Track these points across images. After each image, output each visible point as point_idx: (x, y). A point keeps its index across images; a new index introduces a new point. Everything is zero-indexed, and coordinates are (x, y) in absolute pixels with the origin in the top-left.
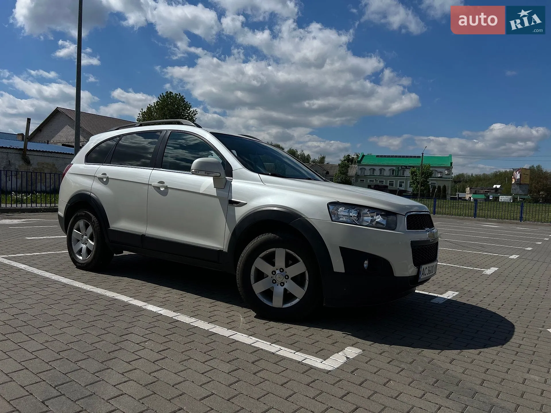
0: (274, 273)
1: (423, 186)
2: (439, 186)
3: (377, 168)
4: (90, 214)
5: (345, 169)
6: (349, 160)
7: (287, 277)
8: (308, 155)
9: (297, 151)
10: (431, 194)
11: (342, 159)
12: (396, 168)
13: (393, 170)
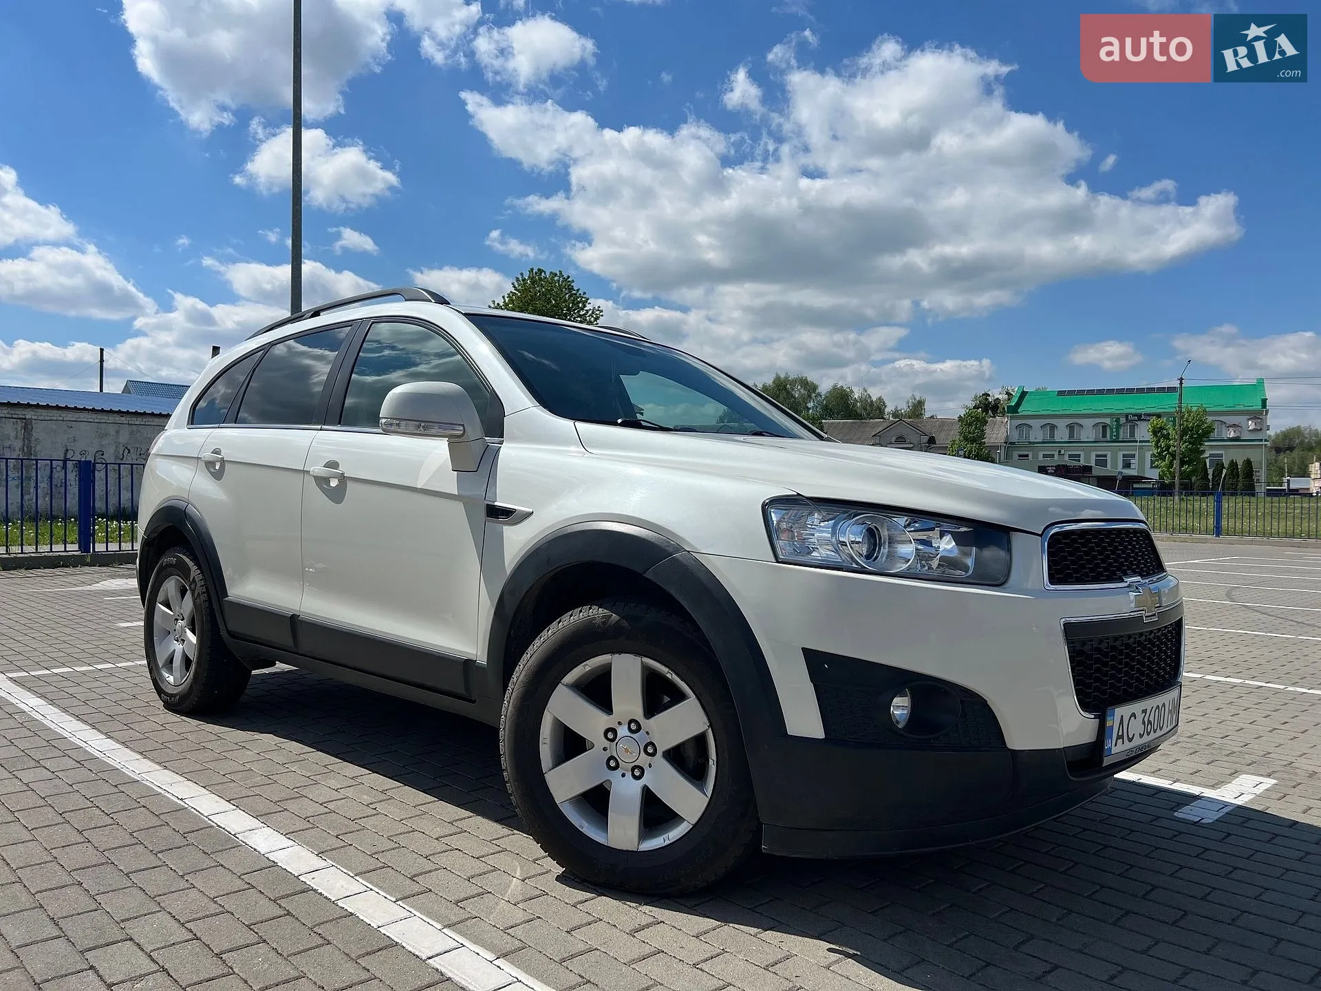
0: (610, 735)
1: (1189, 463)
2: (1233, 460)
3: (1062, 424)
4: (187, 560)
5: (976, 428)
6: (988, 407)
7: (650, 750)
8: (880, 399)
9: (852, 391)
10: (1210, 484)
11: (971, 404)
12: (1112, 421)
13: (1104, 427)
